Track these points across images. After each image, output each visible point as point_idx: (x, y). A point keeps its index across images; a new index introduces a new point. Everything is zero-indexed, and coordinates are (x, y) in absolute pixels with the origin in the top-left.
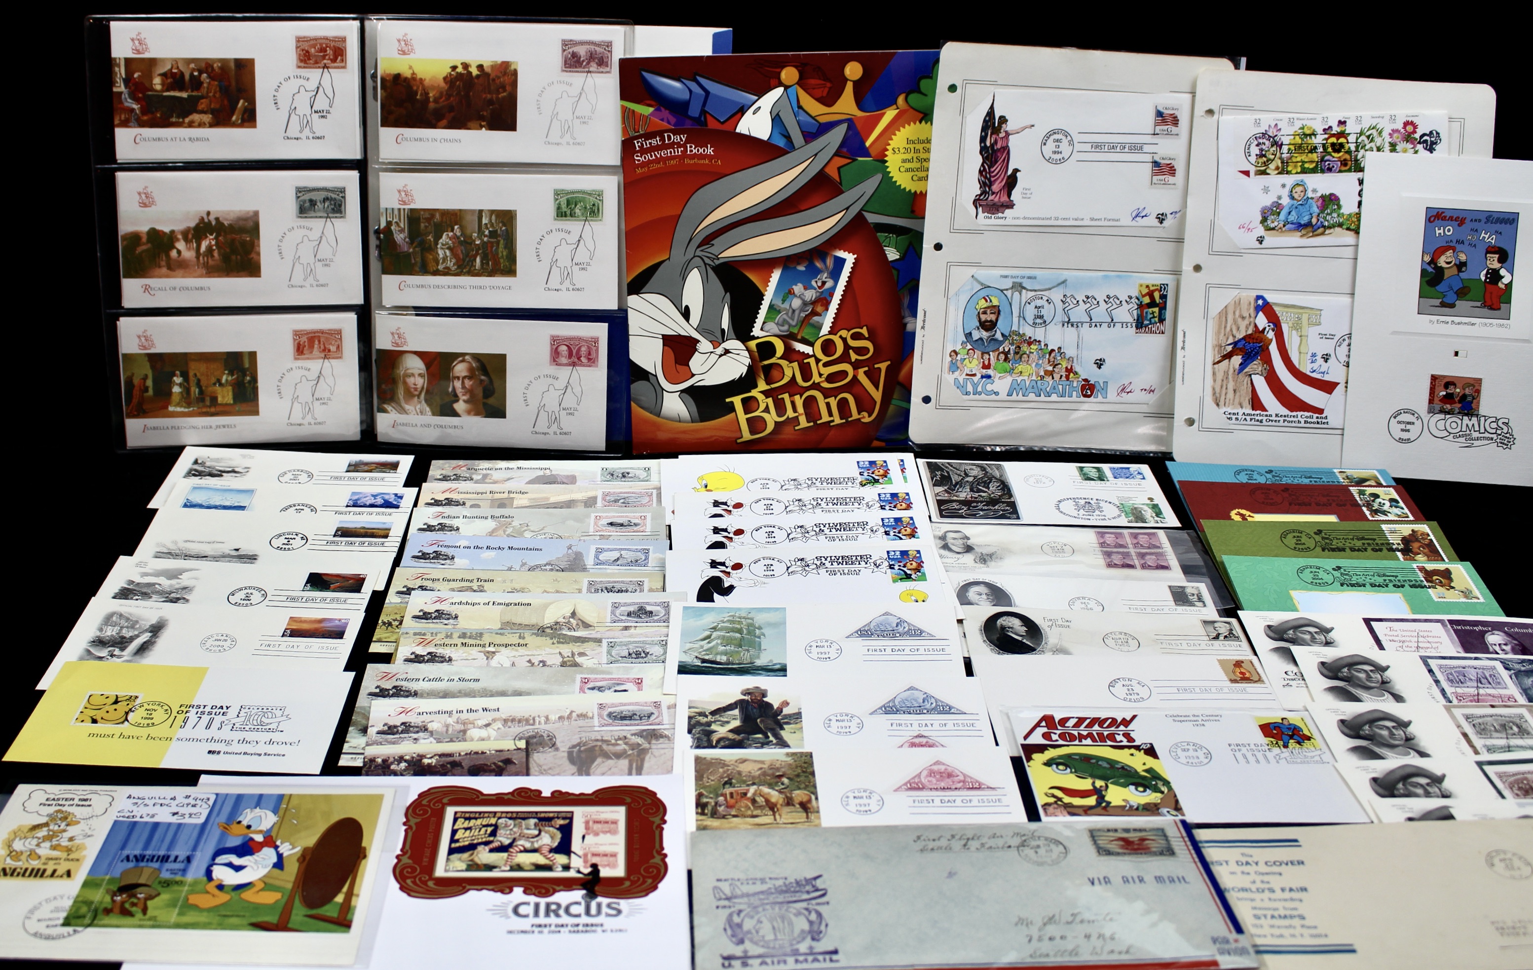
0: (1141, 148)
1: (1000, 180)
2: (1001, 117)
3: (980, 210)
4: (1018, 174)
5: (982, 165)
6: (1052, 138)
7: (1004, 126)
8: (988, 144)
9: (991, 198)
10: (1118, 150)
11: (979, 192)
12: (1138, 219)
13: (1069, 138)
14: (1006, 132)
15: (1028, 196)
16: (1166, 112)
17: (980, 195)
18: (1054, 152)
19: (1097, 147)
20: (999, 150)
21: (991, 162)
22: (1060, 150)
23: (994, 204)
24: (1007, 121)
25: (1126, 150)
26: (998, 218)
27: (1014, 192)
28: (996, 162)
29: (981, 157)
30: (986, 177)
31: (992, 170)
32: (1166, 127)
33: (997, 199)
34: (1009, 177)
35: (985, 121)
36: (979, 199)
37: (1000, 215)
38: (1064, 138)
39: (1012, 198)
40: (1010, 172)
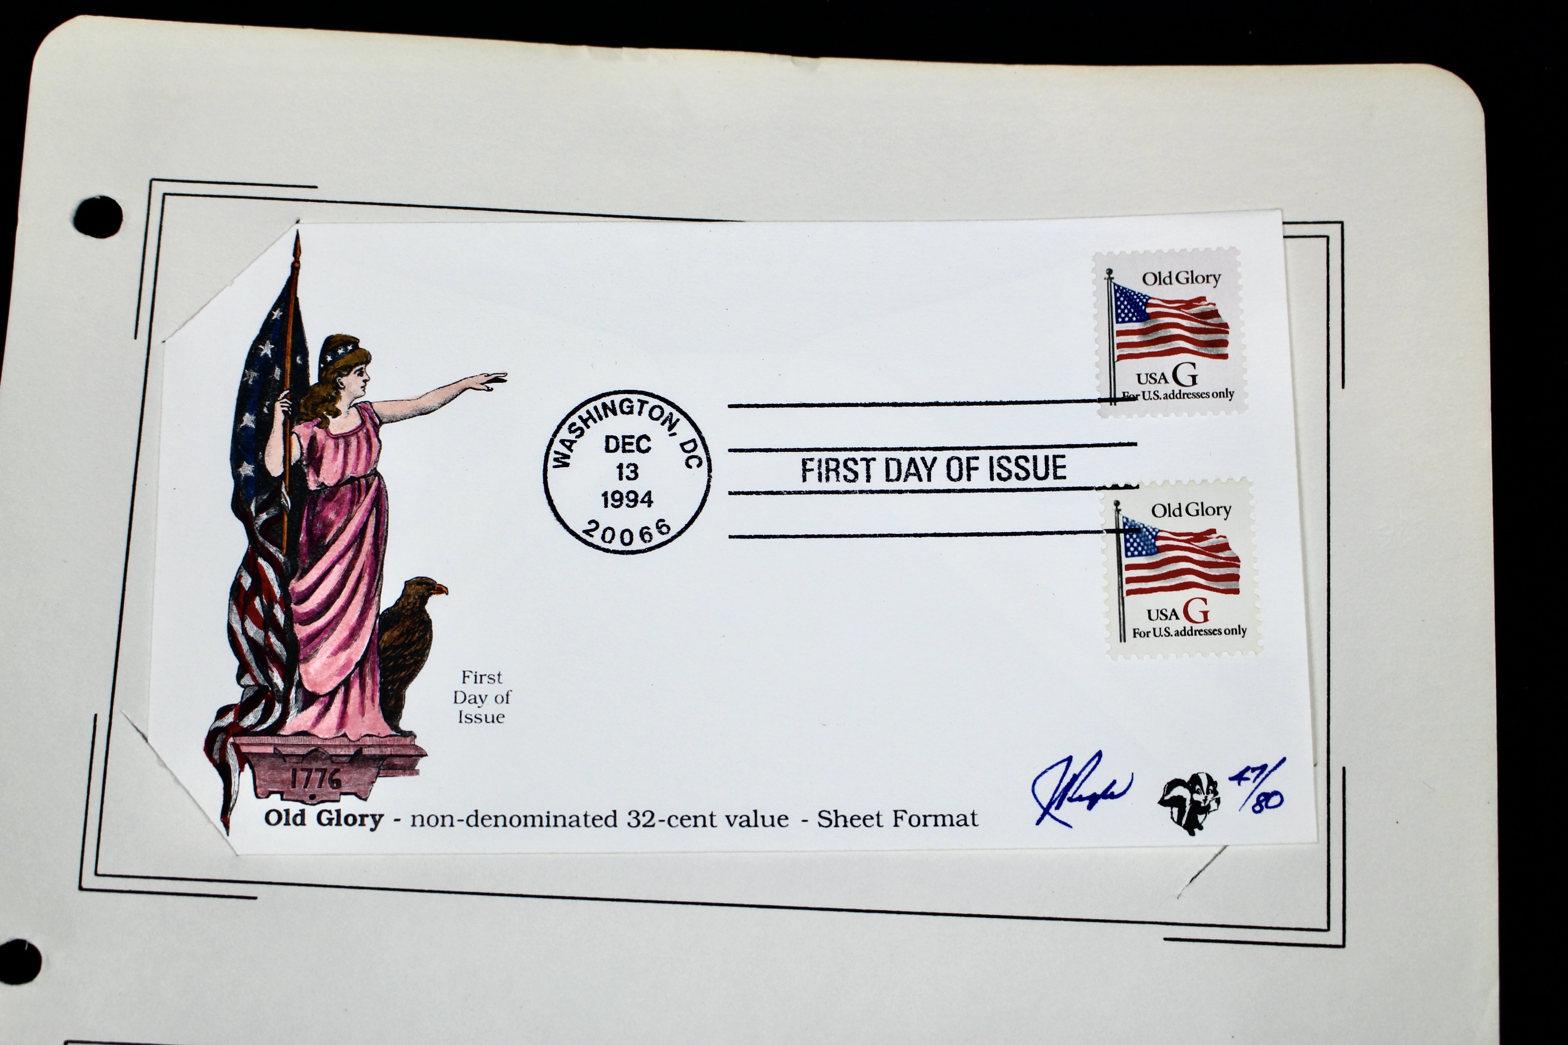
0: (1054, 467)
1: (341, 633)
2: (331, 344)
3: (244, 781)
4: (434, 606)
5: (249, 564)
6: (597, 432)
7: (351, 381)
8: (275, 465)
9: (298, 720)
10: (940, 479)
11: (235, 695)
12: (1067, 811)
13: (684, 431)
14: (364, 409)
15: (490, 708)
16: (1157, 292)
17: (243, 709)
18: (613, 499)
19: (828, 470)
20: (330, 493)
21: (292, 551)
22: (640, 487)
23: (315, 754)
24: (366, 358)
25: (981, 479)
26: (339, 820)
27: (414, 693)
28: (318, 549)
29: (239, 527)
30: (267, 623)
31: (299, 586)
32: (1166, 364)
33: (327, 727)
34: (387, 619)
35: (253, 359)
36: (235, 730)
37: (349, 805)
38: (657, 431)
39: (404, 724)
40: (389, 596)
